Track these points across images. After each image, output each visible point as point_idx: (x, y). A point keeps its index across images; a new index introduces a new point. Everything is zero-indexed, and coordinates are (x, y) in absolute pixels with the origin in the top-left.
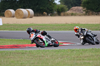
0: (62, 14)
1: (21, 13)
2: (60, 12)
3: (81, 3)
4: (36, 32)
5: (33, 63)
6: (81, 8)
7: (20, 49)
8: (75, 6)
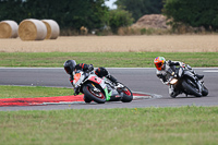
0: (121, 30)
1: (30, 28)
2: (116, 26)
3: (162, 7)
4: (86, 69)
5: (58, 139)
6: (162, 17)
7: (31, 109)
8: (149, 14)
